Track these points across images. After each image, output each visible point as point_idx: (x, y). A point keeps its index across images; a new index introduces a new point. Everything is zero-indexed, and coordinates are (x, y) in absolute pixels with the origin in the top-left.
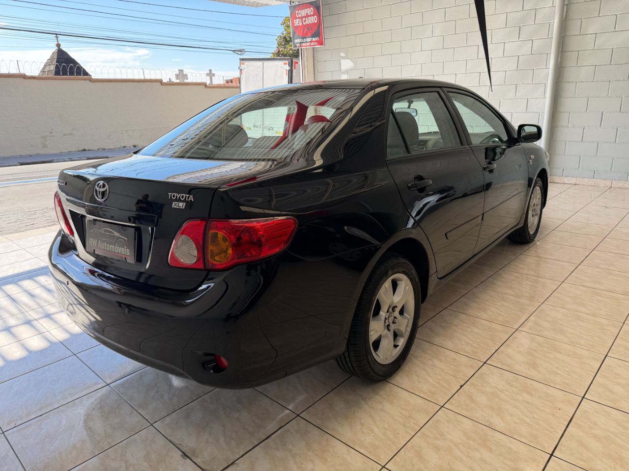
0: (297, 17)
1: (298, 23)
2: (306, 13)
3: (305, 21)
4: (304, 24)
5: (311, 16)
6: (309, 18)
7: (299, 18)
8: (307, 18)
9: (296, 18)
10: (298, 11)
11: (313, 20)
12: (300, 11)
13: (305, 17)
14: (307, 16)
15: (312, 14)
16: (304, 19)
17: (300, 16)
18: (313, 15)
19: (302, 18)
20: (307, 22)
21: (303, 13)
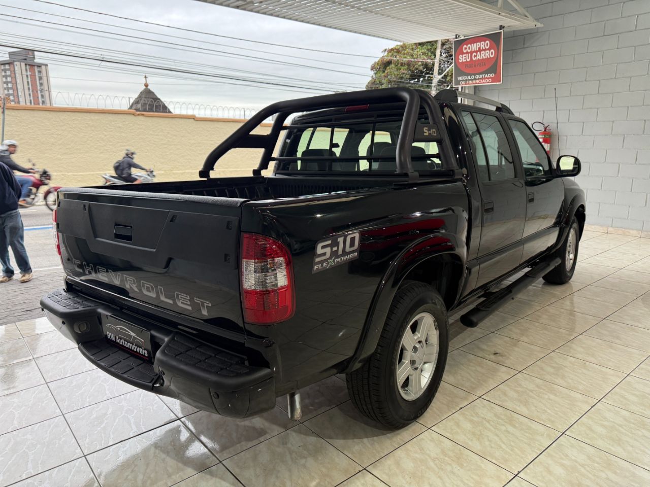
0: (465, 51)
1: (466, 59)
2: (478, 47)
3: (475, 56)
4: (474, 59)
5: (485, 50)
6: (484, 52)
7: (467, 53)
8: (479, 53)
9: (463, 53)
10: (467, 45)
11: (488, 55)
12: (469, 45)
13: (476, 52)
14: (480, 50)
15: (487, 48)
16: (475, 54)
17: (469, 51)
18: (489, 49)
19: (472, 53)
20: (479, 57)
21: (474, 47)
